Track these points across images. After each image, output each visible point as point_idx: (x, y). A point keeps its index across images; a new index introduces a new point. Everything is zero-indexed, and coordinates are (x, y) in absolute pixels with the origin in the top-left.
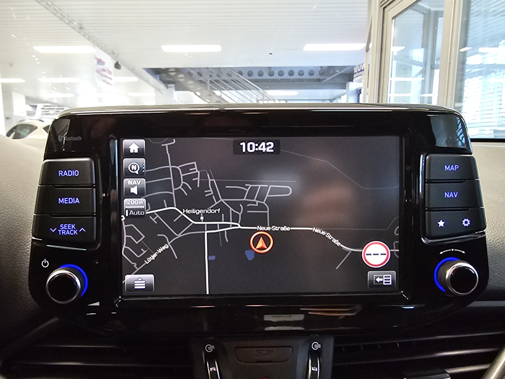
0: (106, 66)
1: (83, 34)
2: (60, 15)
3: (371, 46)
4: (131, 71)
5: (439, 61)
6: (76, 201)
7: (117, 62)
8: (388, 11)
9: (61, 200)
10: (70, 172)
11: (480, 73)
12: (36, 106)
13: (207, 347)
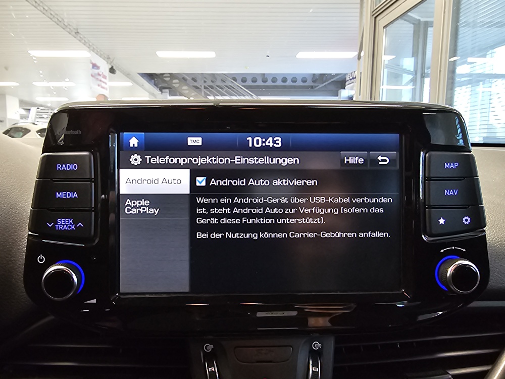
0: (101, 71)
1: (79, 39)
2: (56, 20)
3: (362, 54)
4: (126, 76)
5: (429, 70)
6: (74, 196)
7: (112, 67)
8: (379, 21)
9: (59, 194)
10: (68, 166)
11: (469, 82)
12: (30, 110)
13: (206, 347)
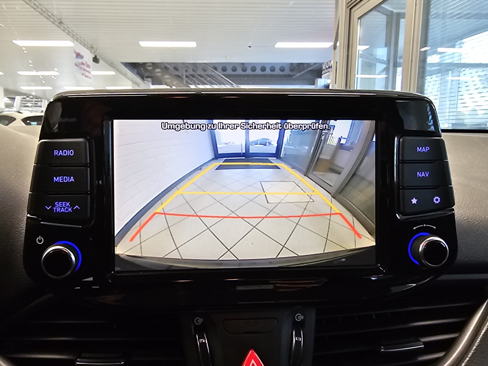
0: (84, 60)
1: (63, 28)
2: (40, 10)
3: (338, 44)
4: (109, 65)
5: (402, 59)
6: (71, 180)
7: (96, 56)
8: (354, 12)
9: (56, 178)
10: (65, 152)
11: (439, 71)
12: (15, 98)
13: (196, 320)
